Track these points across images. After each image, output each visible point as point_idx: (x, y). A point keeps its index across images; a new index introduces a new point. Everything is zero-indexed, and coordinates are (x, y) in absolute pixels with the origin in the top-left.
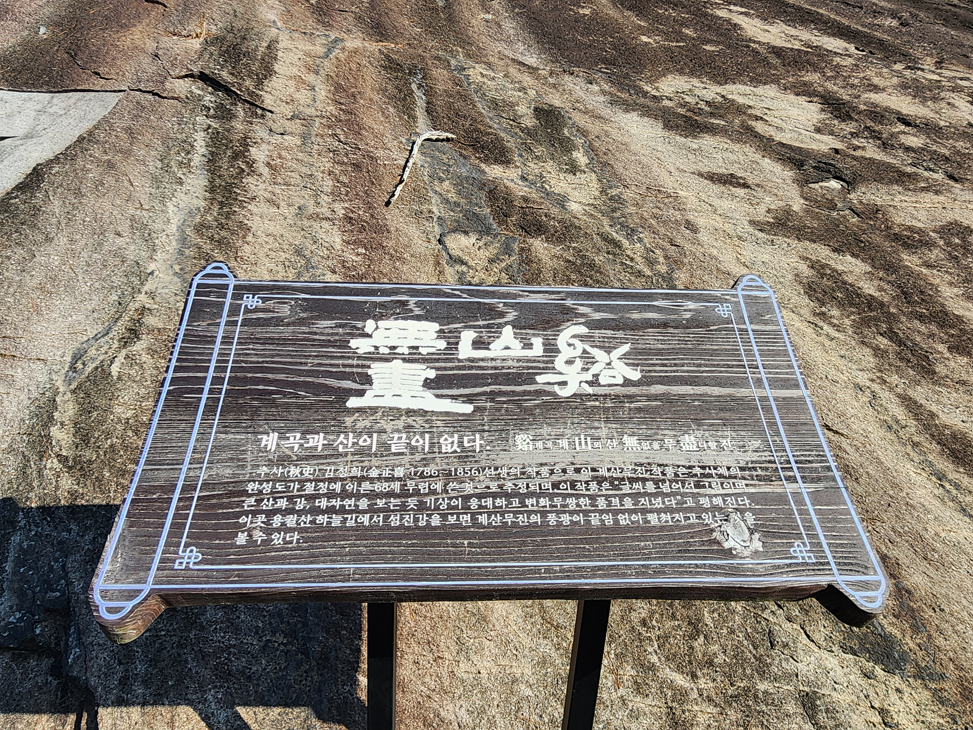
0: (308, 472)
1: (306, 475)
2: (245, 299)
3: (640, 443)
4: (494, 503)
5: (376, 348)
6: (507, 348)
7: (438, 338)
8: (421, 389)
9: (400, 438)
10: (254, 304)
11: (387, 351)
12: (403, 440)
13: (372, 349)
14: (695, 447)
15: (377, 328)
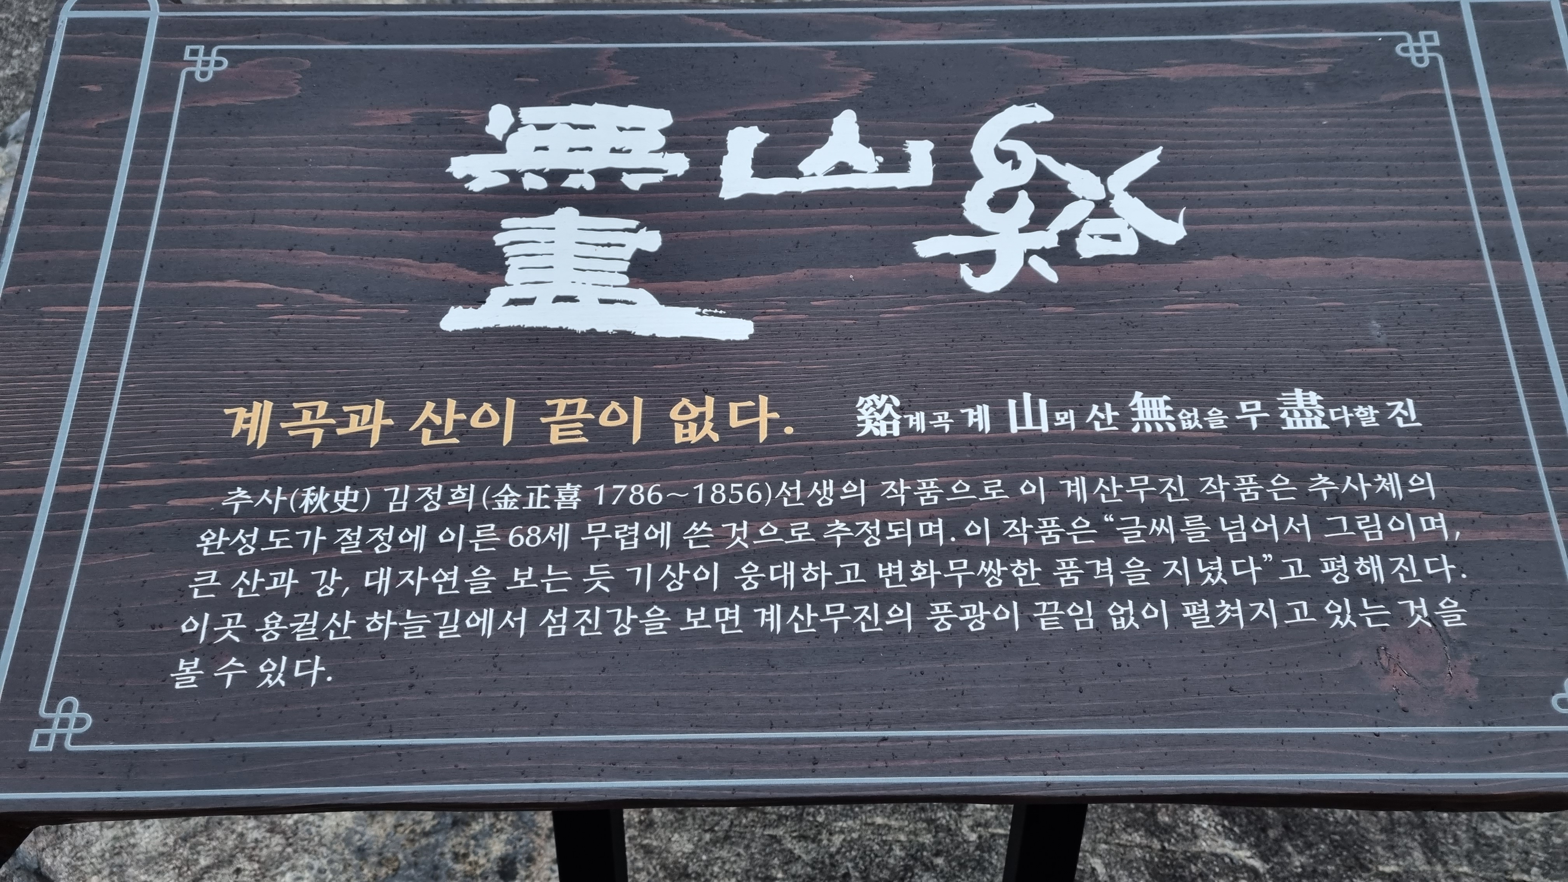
0: (346, 500)
1: (342, 507)
2: (187, 57)
3: (1174, 413)
4: (799, 574)
5: (515, 176)
6: (842, 168)
7: (670, 148)
8: (626, 280)
9: (571, 409)
10: (211, 69)
11: (541, 184)
12: (579, 415)
13: (505, 180)
14: (1318, 420)
15: (517, 125)
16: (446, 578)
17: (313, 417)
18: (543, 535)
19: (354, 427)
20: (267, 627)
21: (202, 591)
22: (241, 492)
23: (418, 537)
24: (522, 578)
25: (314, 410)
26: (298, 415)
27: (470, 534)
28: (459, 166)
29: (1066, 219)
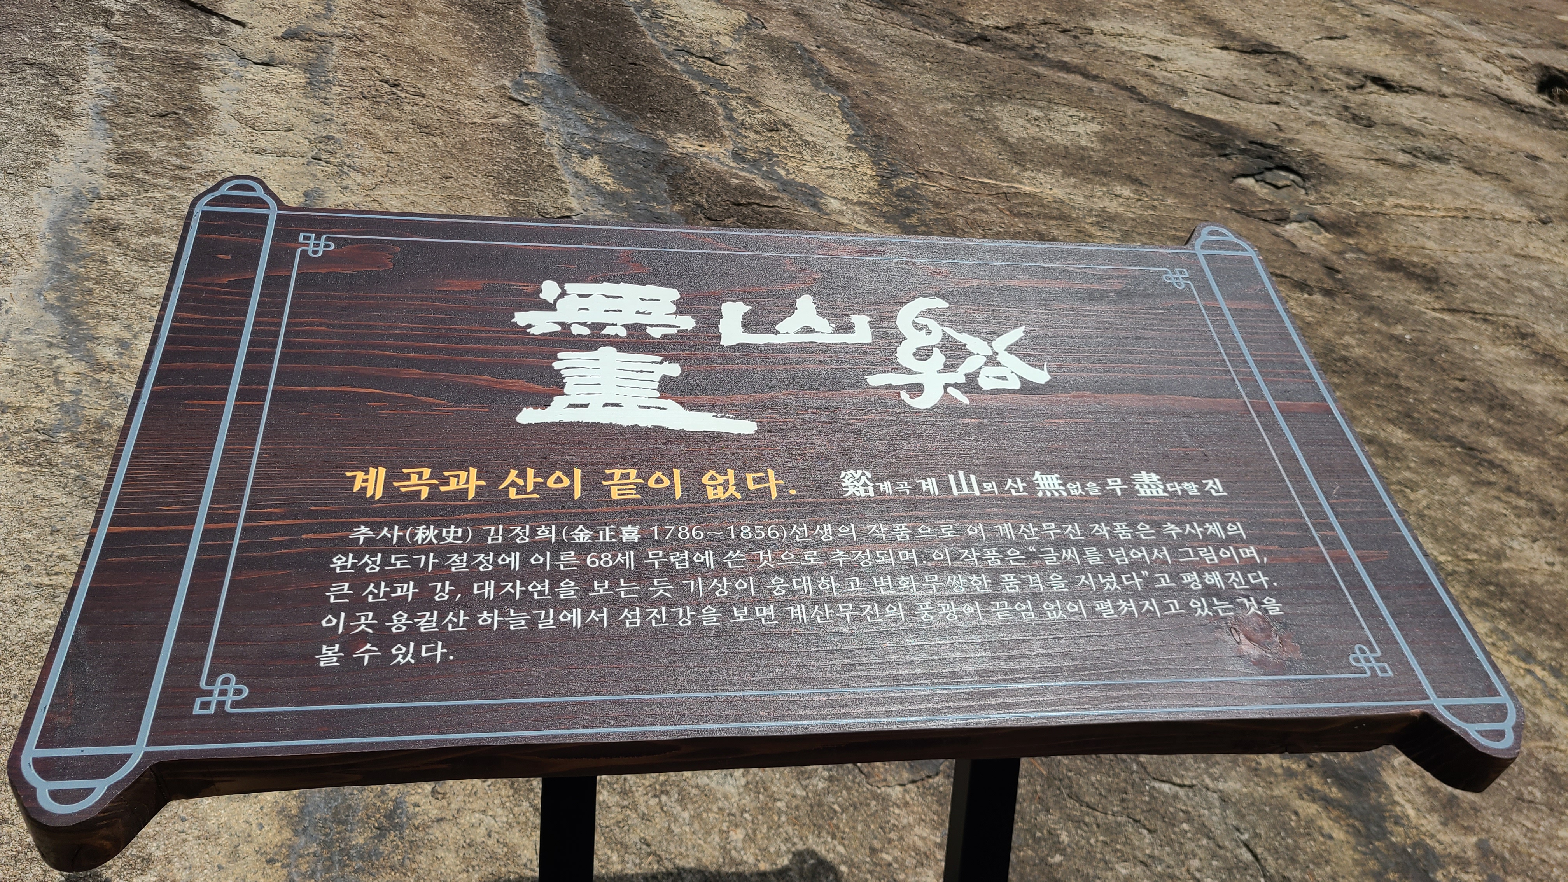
0: (452, 535)
2: (301, 240)
3: (1065, 484)
4: (815, 584)
5: (566, 326)
6: (807, 330)
7: (680, 312)
8: (658, 394)
9: (626, 476)
10: (321, 249)
11: (586, 331)
12: (632, 479)
13: (558, 328)
14: (1161, 491)
15: (563, 294)
16: (539, 588)
17: (420, 479)
18: (614, 558)
19: (453, 485)
20: (395, 622)
21: (337, 597)
22: (364, 529)
23: (514, 560)
24: (601, 588)
25: (420, 475)
26: (408, 477)
27: (555, 558)
28: (521, 318)
29: (969, 366)
